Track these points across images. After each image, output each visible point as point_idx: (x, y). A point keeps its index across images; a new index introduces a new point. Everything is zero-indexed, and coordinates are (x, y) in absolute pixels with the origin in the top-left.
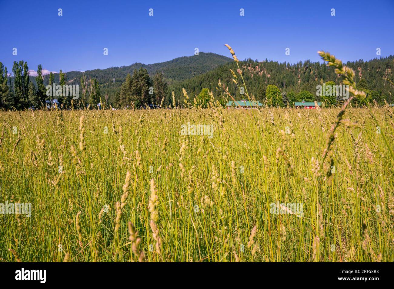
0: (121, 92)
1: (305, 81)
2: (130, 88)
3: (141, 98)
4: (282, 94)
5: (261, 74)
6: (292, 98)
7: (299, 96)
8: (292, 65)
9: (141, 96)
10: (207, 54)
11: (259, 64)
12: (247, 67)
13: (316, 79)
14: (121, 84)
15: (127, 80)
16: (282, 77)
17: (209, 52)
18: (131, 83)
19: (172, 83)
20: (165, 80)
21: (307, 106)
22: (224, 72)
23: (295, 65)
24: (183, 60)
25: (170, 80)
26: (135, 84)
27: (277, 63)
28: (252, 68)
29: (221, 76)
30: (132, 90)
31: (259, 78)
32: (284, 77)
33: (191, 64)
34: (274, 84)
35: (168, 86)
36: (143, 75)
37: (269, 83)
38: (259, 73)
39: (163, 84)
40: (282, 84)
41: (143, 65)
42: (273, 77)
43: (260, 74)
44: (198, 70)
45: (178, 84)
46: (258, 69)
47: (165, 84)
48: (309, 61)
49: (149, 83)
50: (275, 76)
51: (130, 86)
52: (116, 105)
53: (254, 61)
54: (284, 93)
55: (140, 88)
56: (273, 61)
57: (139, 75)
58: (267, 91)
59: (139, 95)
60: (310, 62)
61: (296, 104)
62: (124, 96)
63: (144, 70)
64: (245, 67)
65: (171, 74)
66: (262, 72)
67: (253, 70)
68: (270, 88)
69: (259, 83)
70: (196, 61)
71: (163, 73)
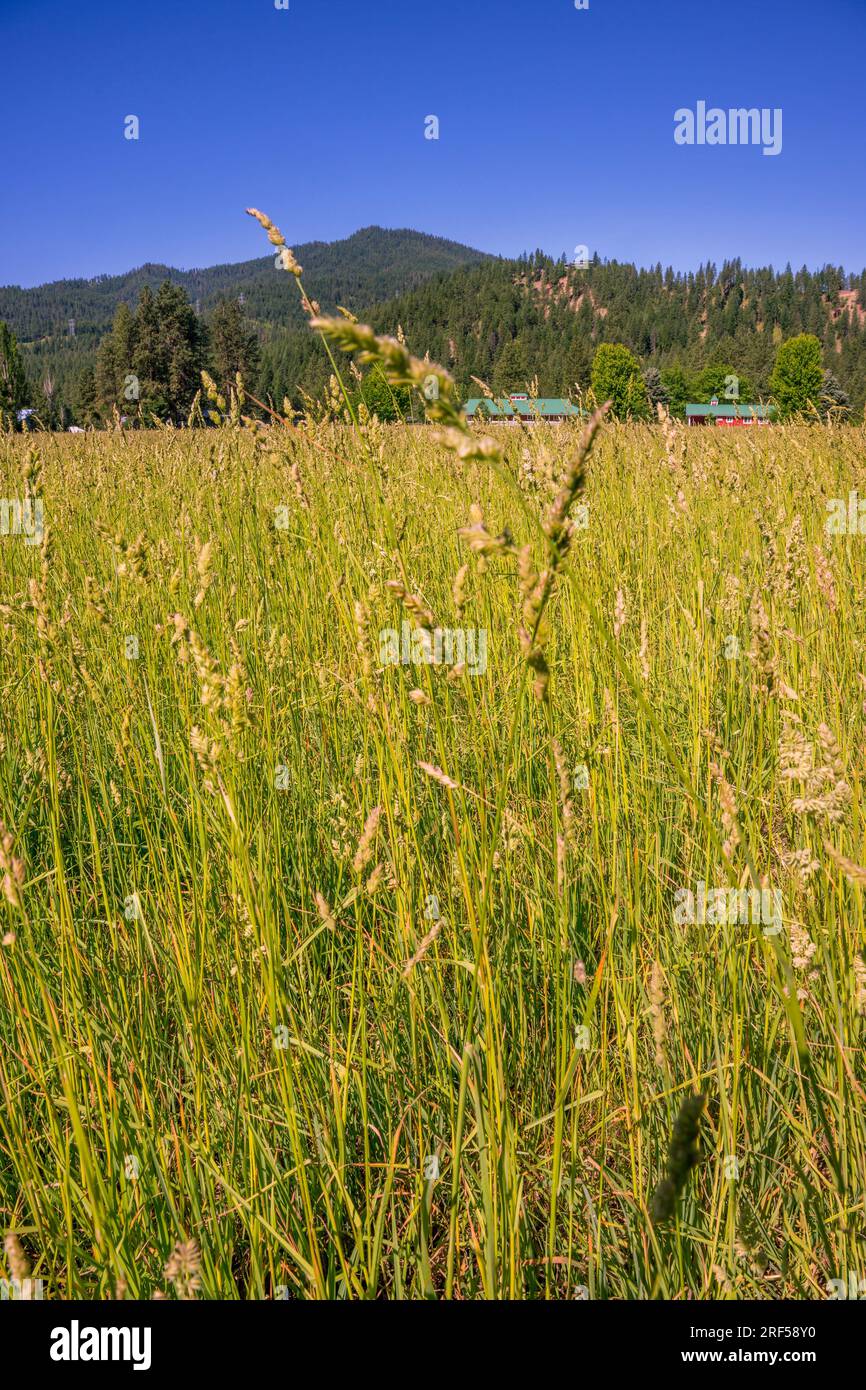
0: (99, 366)
1: (722, 334)
2: (129, 356)
3: (169, 390)
4: (644, 376)
5: (577, 305)
6: (678, 389)
7: (702, 382)
8: (682, 276)
9: (168, 382)
10: (394, 234)
11: (570, 272)
12: (531, 280)
13: (760, 327)
14: (98, 341)
15: (116, 327)
16: (646, 317)
17: (402, 228)
18: (133, 337)
19: (274, 338)
20: (250, 325)
21: (724, 418)
22: (452, 297)
23: (691, 276)
24: (311, 255)
25: (268, 325)
26: (147, 340)
27: (630, 268)
28: (548, 286)
29: (441, 313)
30: (135, 360)
31: (569, 322)
32: (653, 319)
33: (338, 271)
34: (618, 340)
35: (260, 345)
36: (172, 308)
37: (602, 338)
38: (571, 304)
39: (243, 340)
40: (647, 340)
41: (171, 273)
42: (615, 318)
43: (574, 307)
44: (362, 291)
45: (295, 339)
46: (568, 289)
47: (251, 340)
48: (737, 263)
49: (193, 333)
50: (625, 313)
51: (130, 347)
52: (84, 416)
53: (556, 261)
54: (654, 371)
55: (163, 354)
56: (619, 263)
57: (160, 308)
58: (596, 365)
59: (162, 381)
60: (742, 267)
61: (692, 410)
62: (109, 384)
63: (176, 289)
64: (525, 281)
65: (269, 305)
66: (581, 298)
67: (551, 292)
68: (605, 354)
69: (570, 339)
70: (355, 257)
71: (242, 300)
